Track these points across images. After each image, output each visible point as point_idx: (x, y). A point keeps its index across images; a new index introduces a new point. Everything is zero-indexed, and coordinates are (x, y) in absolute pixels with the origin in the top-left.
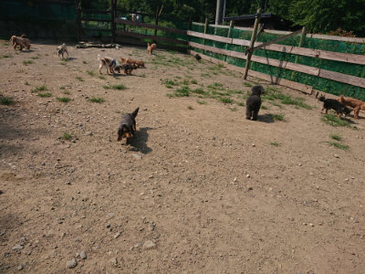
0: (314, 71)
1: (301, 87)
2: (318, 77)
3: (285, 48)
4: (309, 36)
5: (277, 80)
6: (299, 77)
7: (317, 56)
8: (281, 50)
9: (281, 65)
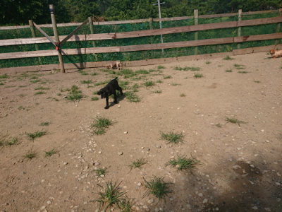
0: (116, 49)
2: (120, 52)
4: (96, 23)
7: (114, 38)
8: (74, 40)
9: (79, 52)
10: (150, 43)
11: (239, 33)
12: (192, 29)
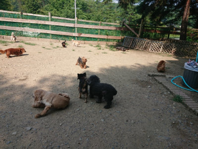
10: (20, 27)
11: (76, 31)
12: (47, 23)
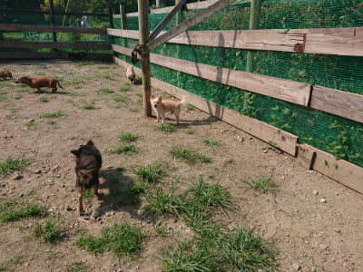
0: (294, 91)
1: (267, 131)
2: (308, 109)
3: (221, 37)
5: (218, 111)
6: (261, 107)
7: (299, 48)
8: (215, 43)
9: (219, 77)
